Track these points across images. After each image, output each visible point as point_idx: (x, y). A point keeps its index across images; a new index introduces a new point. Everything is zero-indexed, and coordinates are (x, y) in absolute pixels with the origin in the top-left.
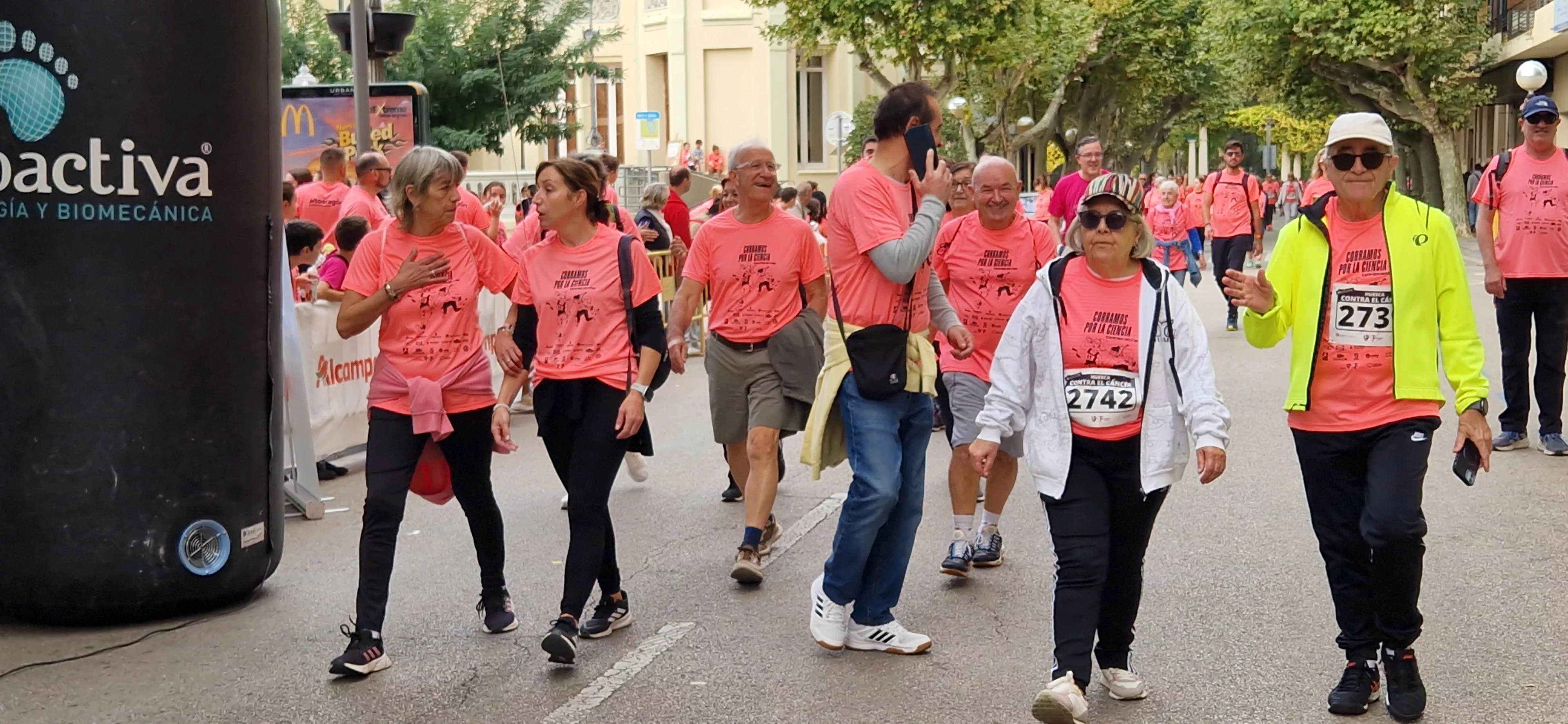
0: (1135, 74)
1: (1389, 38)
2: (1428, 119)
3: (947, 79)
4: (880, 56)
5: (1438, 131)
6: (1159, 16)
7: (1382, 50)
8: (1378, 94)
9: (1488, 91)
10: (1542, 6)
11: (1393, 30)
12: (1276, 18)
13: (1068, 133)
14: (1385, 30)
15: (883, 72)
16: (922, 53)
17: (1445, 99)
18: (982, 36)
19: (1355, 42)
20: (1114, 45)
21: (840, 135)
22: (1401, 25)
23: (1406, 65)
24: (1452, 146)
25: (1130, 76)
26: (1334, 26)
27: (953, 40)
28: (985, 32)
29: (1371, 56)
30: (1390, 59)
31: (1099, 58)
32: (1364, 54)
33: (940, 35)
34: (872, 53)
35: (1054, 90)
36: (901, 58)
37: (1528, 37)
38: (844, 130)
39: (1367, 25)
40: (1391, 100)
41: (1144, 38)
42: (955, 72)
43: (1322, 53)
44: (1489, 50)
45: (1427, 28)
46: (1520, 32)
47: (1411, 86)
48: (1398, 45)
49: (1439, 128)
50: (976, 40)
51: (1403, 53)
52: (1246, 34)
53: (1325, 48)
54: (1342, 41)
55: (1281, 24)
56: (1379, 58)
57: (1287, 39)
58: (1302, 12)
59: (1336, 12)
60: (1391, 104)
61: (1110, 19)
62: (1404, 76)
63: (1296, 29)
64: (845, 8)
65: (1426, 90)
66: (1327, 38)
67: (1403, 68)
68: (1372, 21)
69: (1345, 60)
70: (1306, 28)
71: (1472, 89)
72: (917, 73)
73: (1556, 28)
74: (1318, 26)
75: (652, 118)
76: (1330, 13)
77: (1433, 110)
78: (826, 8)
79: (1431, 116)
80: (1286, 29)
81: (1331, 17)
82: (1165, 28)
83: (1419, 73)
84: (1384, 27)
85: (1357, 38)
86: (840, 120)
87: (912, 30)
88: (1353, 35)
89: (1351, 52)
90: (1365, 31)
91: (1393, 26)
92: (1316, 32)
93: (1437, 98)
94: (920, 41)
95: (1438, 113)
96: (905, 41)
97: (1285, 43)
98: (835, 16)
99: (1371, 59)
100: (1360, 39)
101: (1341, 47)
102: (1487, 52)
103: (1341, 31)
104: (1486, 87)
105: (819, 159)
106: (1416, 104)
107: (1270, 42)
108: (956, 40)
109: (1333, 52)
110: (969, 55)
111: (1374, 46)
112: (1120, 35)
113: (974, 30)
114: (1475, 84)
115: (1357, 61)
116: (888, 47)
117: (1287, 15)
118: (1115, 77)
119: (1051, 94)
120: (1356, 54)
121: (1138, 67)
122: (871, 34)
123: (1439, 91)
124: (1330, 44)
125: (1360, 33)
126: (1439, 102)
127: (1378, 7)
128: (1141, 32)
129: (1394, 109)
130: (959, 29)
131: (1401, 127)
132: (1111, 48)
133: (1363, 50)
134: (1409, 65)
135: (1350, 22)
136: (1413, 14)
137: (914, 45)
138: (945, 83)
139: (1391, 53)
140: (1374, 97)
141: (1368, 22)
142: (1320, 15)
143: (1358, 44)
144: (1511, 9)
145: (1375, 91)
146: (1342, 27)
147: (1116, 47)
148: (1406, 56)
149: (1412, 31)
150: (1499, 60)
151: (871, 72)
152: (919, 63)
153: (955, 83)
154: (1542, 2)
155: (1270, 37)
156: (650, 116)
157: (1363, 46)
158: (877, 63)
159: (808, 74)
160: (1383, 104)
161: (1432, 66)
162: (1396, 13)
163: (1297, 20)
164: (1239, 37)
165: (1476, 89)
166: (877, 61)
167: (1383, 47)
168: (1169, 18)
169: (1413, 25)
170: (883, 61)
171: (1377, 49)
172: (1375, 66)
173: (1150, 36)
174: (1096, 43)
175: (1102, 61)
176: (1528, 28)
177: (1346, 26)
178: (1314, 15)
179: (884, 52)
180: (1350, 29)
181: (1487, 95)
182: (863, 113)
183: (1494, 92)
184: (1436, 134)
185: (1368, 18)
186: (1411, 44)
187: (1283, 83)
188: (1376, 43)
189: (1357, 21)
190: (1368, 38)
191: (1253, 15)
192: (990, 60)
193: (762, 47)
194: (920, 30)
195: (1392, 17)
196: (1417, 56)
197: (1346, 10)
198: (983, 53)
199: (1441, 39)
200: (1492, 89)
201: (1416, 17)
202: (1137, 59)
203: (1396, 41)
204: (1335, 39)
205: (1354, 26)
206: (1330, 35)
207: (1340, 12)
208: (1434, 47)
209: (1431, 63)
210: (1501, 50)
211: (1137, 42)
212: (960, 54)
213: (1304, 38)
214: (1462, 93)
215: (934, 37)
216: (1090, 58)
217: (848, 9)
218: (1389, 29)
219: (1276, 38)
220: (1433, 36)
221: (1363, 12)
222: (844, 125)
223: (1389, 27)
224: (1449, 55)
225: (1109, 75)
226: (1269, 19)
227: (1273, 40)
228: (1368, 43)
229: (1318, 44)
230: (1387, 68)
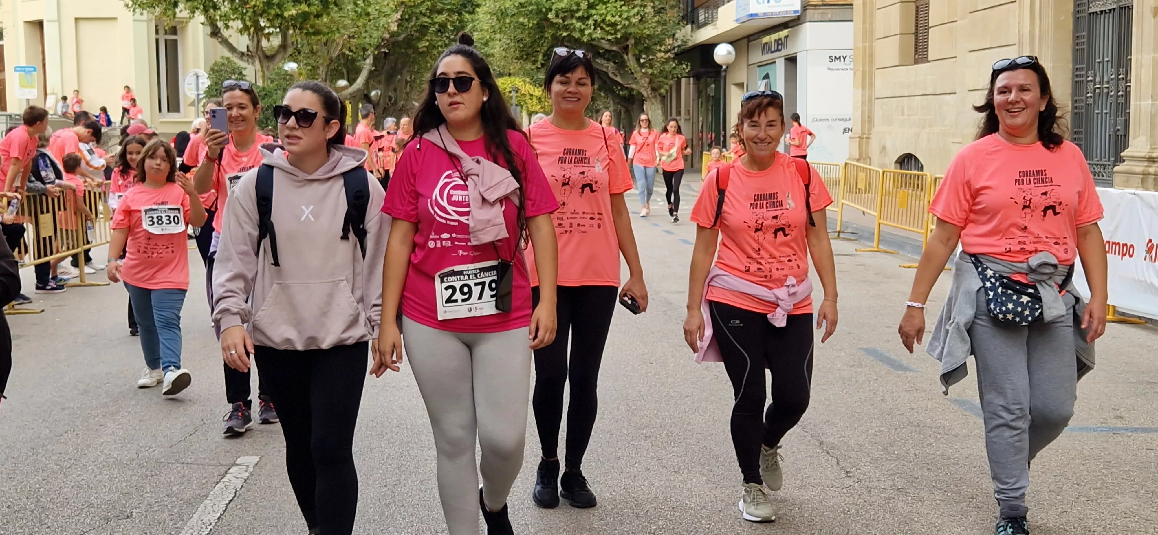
0: (425, 49)
1: (617, 25)
2: (643, 87)
3: (283, 46)
4: (227, 27)
5: (651, 96)
6: (442, 5)
7: (612, 34)
8: (607, 67)
9: (684, 66)
10: (723, 5)
11: (620, 19)
12: (535, 7)
13: (373, 93)
14: (614, 19)
15: (231, 40)
16: (262, 24)
17: (655, 72)
18: (311, 13)
19: (593, 27)
20: (410, 26)
21: (198, 89)
22: (625, 15)
23: (628, 46)
24: (660, 107)
25: (421, 50)
26: (577, 15)
27: (289, 15)
28: (313, 9)
29: (604, 39)
30: (617, 41)
31: (399, 35)
32: (600, 37)
33: (278, 10)
34: (220, 24)
35: (365, 59)
36: (246, 28)
37: (713, 27)
38: (200, 86)
39: (601, 15)
40: (616, 72)
41: (430, 21)
42: (290, 40)
43: (568, 35)
44: (684, 36)
45: (642, 19)
46: (705, 24)
47: (631, 62)
48: (623, 31)
49: (651, 94)
50: (305, 16)
51: (626, 37)
52: (513, 19)
53: (572, 32)
54: (583, 27)
55: (539, 12)
56: (609, 40)
57: (544, 24)
58: (553, 3)
59: (578, 4)
60: (616, 76)
61: (406, 5)
62: (627, 54)
63: (550, 16)
65: (642, 66)
66: (573, 24)
67: (626, 49)
68: (604, 11)
69: (585, 40)
70: (557, 16)
71: (674, 65)
72: (259, 41)
73: (737, 20)
74: (566, 14)
75: (29, 71)
76: (573, 5)
77: (647, 80)
79: (646, 85)
80: (542, 16)
81: (575, 8)
82: (447, 14)
83: (637, 52)
84: (613, 16)
85: (594, 25)
86: (198, 77)
87: (255, 6)
88: (591, 22)
89: (590, 35)
90: (599, 19)
91: (620, 16)
92: (564, 19)
93: (650, 71)
94: (261, 15)
95: (651, 82)
96: (249, 14)
97: (542, 26)
99: (603, 41)
100: (596, 25)
101: (582, 31)
102: (682, 38)
103: (583, 19)
104: (682, 64)
105: (177, 110)
106: (635, 76)
107: (531, 25)
108: (292, 16)
109: (577, 35)
110: (301, 29)
111: (606, 31)
112: (414, 18)
113: (304, 7)
114: (676, 61)
115: (594, 43)
116: (234, 20)
117: (544, 6)
118: (410, 51)
119: (362, 62)
120: (594, 36)
121: (428, 43)
122: (219, 8)
123: (651, 67)
124: (574, 29)
125: (596, 21)
126: (651, 74)
128: (429, 17)
129: (618, 79)
130: (293, 6)
131: (624, 92)
132: (407, 28)
133: (598, 34)
134: (630, 46)
135: (588, 12)
136: (633, 8)
137: (255, 18)
138: (281, 50)
139: (619, 36)
140: (605, 70)
141: (602, 12)
142: (567, 6)
143: (595, 29)
144: (698, 7)
145: (605, 65)
146: (583, 16)
147: (412, 27)
148: (627, 39)
149: (634, 20)
150: (690, 44)
151: (220, 40)
152: (260, 34)
153: (290, 50)
154: (724, 2)
155: (531, 21)
156: (27, 69)
157: (599, 30)
158: (225, 33)
159: (166, 40)
160: (611, 75)
161: (645, 48)
162: (621, 6)
163: (551, 10)
164: (508, 21)
165: (677, 65)
166: (225, 30)
167: (613, 32)
168: (449, 7)
169: (634, 15)
170: (230, 31)
171: (608, 33)
172: (607, 46)
173: (436, 20)
174: (396, 24)
175: (401, 38)
176: (712, 21)
177: (586, 15)
178: (563, 6)
179: (231, 23)
180: (588, 18)
181: (684, 69)
182: (217, 72)
183: (689, 67)
184: (649, 97)
185: (602, 10)
186: (632, 30)
187: (540, 57)
188: (607, 29)
189: (593, 12)
190: (602, 25)
192: (317, 33)
193: (126, 17)
194: (261, 5)
195: (619, 9)
196: (636, 39)
198: (312, 27)
199: (652, 28)
200: (687, 65)
201: (636, 10)
202: (426, 38)
203: (621, 28)
204: (578, 25)
205: (591, 15)
206: (574, 21)
207: (582, 4)
208: (648, 33)
209: (646, 45)
210: (692, 36)
211: (426, 24)
212: (294, 27)
213: (556, 23)
214: (667, 67)
215: (273, 12)
216: (393, 35)
218: (617, 18)
219: (535, 22)
220: (647, 25)
221: (597, 5)
222: (201, 81)
223: (617, 17)
224: (657, 40)
225: (405, 49)
226: (530, 8)
227: (533, 23)
228: (602, 28)
229: (566, 28)
230: (615, 48)
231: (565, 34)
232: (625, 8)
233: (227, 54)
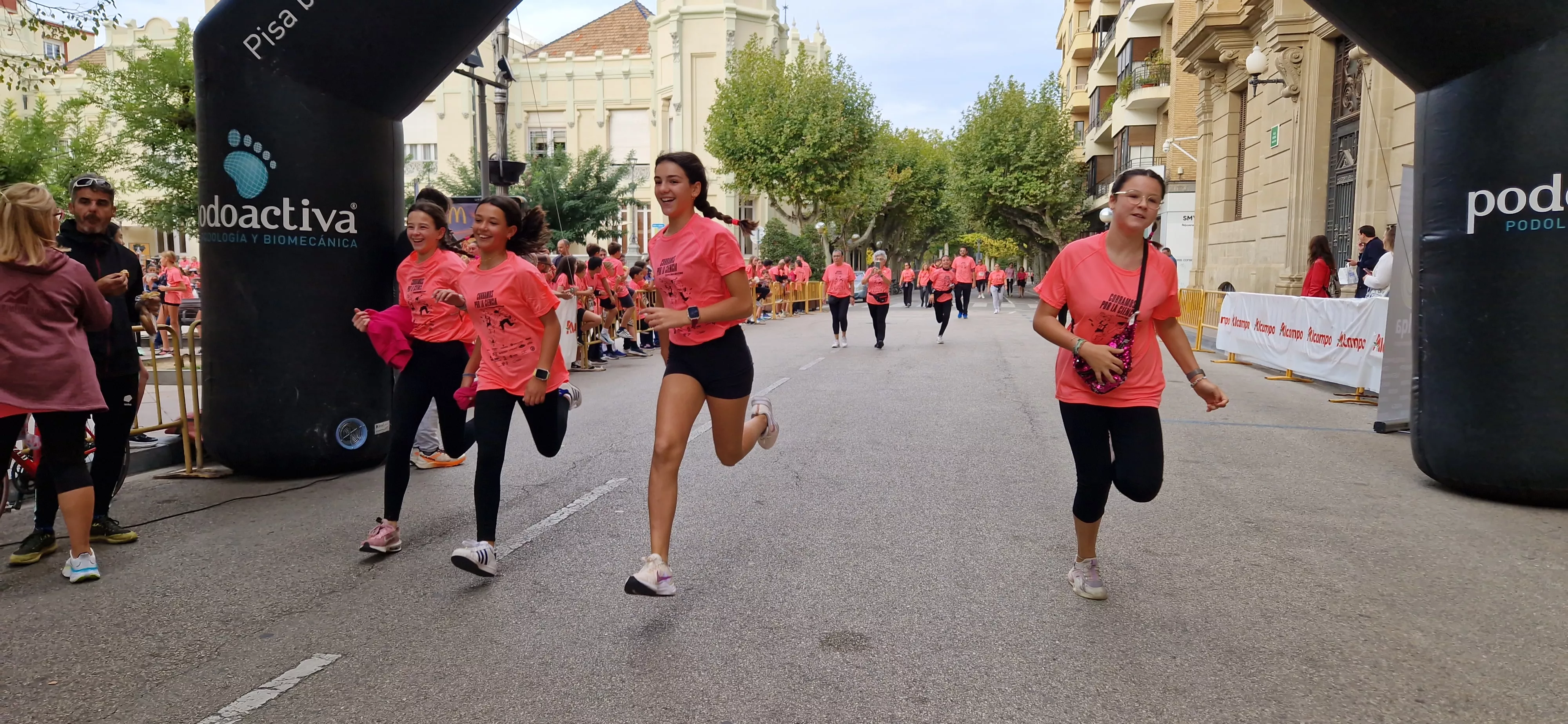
0: (911, 214)
1: (1037, 196)
2: (1056, 238)
3: (815, 212)
4: (781, 200)
6: (924, 184)
7: (1034, 203)
8: (1032, 225)
9: (1086, 224)
11: (1039, 192)
12: (981, 185)
14: (1035, 192)
15: (782, 208)
16: (802, 198)
18: (833, 190)
19: (1020, 198)
20: (901, 198)
21: (759, 238)
22: (1043, 190)
23: (1045, 209)
25: (908, 215)
26: (1009, 190)
27: (819, 192)
28: (834, 188)
29: (1028, 205)
30: (1037, 207)
31: (893, 204)
32: (1025, 204)
33: (812, 189)
35: (870, 220)
36: (792, 201)
38: (760, 236)
39: (1026, 190)
40: (1039, 228)
43: (1004, 203)
44: (1087, 204)
45: (1056, 192)
47: (1048, 221)
48: (1041, 200)
50: (829, 193)
51: (1044, 204)
52: (966, 193)
53: (1005, 201)
54: (1013, 197)
56: (1032, 206)
57: (987, 196)
59: (1011, 183)
60: (1037, 230)
61: (898, 185)
62: (1045, 216)
63: (991, 191)
64: (763, 174)
65: (1055, 224)
66: (1006, 196)
67: (1044, 212)
68: (1029, 187)
69: (1016, 207)
70: (996, 190)
71: (1078, 223)
72: (800, 209)
74: (1002, 189)
76: (1008, 183)
77: (1059, 233)
78: (753, 174)
79: (1058, 236)
80: (986, 191)
83: (1052, 214)
84: (1034, 190)
85: (1021, 196)
87: (797, 186)
88: (1019, 194)
89: (1018, 203)
90: (1025, 192)
91: (1040, 190)
92: (1000, 192)
93: (1061, 227)
94: (801, 192)
95: (1061, 235)
96: (794, 192)
97: (985, 198)
98: (758, 178)
99: (1028, 207)
100: (1023, 196)
101: (1013, 200)
103: (1013, 192)
104: (1084, 222)
106: (1051, 230)
107: (978, 197)
108: (821, 193)
109: (1009, 203)
110: (826, 200)
114: (1080, 220)
115: (1023, 208)
116: (785, 195)
117: (987, 184)
118: (901, 215)
119: (868, 222)
120: (1021, 203)
121: (912, 211)
122: (776, 188)
123: (1062, 224)
124: (1008, 199)
125: (1023, 194)
126: (1061, 229)
127: (1032, 181)
128: (914, 192)
129: (1040, 233)
131: (1043, 242)
133: (1024, 202)
134: (1047, 210)
135: (1018, 188)
136: (1048, 185)
137: (798, 195)
138: (814, 214)
139: (1038, 204)
140: (1030, 226)
141: (1027, 188)
143: (1022, 199)
144: (1098, 183)
145: (1030, 223)
146: (1014, 190)
148: (1045, 206)
149: (1049, 193)
150: (1091, 209)
151: (776, 207)
155: (978, 195)
157: (1024, 200)
160: (1034, 230)
162: (1041, 184)
163: (991, 186)
164: (962, 194)
165: (1080, 223)
167: (1034, 201)
169: (1049, 189)
171: (1031, 201)
172: (1031, 210)
174: (891, 197)
175: (894, 206)
177: (1016, 190)
178: (1000, 184)
180: (1017, 192)
181: (1085, 226)
183: (1089, 225)
186: (1048, 199)
187: (985, 218)
188: (1030, 199)
189: (1021, 187)
190: (1027, 196)
191: (969, 183)
192: (837, 203)
194: (801, 186)
196: (1051, 205)
197: (1016, 182)
198: (833, 199)
199: (1063, 197)
201: (1051, 185)
202: (911, 207)
203: (1041, 198)
204: (1010, 196)
205: (1022, 190)
206: (1008, 194)
207: (1013, 183)
208: (1059, 201)
209: (1058, 210)
210: (1093, 204)
211: (911, 198)
212: (822, 199)
213: (995, 195)
214: (1074, 225)
215: (808, 191)
216: (889, 204)
217: (764, 175)
219: (981, 195)
220: (1058, 196)
221: (1024, 183)
223: (1037, 191)
224: (1067, 206)
225: (898, 213)
226: (977, 185)
228: (1026, 198)
229: (1002, 198)
230: (1036, 212)
231: (1001, 203)
232: (1043, 185)
233: (778, 215)
